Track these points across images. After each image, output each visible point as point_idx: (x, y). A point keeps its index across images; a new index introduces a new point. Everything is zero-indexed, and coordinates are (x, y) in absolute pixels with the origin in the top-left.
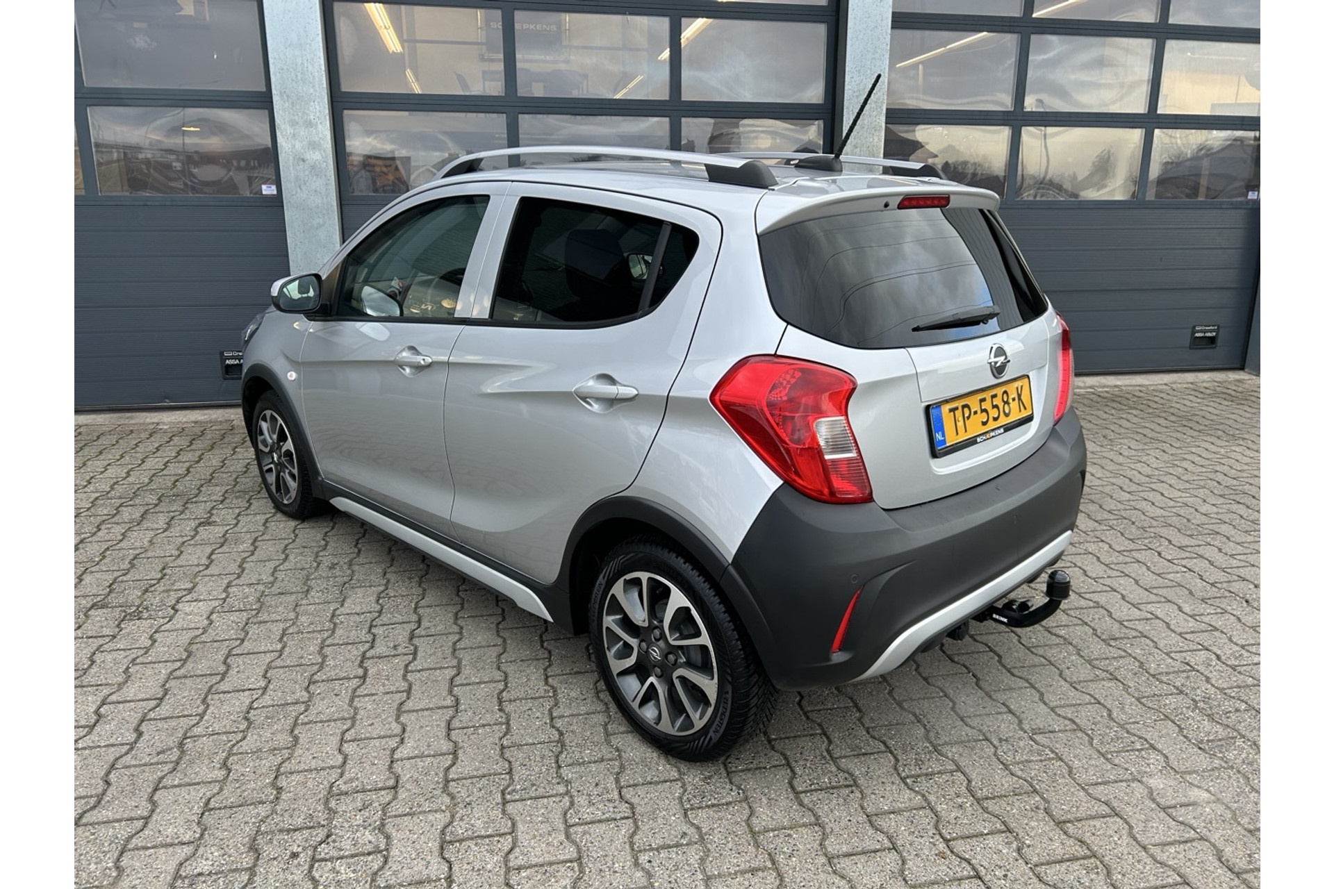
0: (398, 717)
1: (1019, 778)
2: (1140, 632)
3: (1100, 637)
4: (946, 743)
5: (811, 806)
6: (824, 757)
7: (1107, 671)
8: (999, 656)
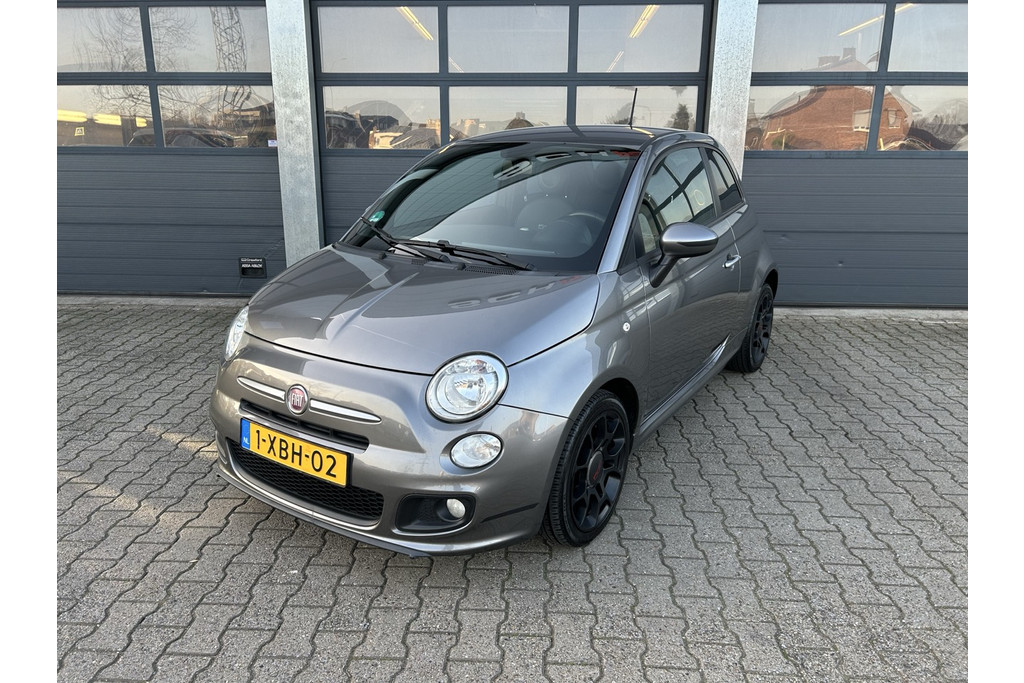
0: (181, 529)
1: (596, 651)
2: (812, 542)
3: (769, 541)
4: (558, 612)
5: (410, 645)
6: (451, 607)
7: (751, 572)
8: (664, 546)
